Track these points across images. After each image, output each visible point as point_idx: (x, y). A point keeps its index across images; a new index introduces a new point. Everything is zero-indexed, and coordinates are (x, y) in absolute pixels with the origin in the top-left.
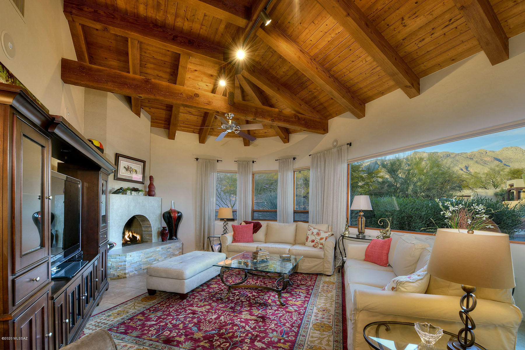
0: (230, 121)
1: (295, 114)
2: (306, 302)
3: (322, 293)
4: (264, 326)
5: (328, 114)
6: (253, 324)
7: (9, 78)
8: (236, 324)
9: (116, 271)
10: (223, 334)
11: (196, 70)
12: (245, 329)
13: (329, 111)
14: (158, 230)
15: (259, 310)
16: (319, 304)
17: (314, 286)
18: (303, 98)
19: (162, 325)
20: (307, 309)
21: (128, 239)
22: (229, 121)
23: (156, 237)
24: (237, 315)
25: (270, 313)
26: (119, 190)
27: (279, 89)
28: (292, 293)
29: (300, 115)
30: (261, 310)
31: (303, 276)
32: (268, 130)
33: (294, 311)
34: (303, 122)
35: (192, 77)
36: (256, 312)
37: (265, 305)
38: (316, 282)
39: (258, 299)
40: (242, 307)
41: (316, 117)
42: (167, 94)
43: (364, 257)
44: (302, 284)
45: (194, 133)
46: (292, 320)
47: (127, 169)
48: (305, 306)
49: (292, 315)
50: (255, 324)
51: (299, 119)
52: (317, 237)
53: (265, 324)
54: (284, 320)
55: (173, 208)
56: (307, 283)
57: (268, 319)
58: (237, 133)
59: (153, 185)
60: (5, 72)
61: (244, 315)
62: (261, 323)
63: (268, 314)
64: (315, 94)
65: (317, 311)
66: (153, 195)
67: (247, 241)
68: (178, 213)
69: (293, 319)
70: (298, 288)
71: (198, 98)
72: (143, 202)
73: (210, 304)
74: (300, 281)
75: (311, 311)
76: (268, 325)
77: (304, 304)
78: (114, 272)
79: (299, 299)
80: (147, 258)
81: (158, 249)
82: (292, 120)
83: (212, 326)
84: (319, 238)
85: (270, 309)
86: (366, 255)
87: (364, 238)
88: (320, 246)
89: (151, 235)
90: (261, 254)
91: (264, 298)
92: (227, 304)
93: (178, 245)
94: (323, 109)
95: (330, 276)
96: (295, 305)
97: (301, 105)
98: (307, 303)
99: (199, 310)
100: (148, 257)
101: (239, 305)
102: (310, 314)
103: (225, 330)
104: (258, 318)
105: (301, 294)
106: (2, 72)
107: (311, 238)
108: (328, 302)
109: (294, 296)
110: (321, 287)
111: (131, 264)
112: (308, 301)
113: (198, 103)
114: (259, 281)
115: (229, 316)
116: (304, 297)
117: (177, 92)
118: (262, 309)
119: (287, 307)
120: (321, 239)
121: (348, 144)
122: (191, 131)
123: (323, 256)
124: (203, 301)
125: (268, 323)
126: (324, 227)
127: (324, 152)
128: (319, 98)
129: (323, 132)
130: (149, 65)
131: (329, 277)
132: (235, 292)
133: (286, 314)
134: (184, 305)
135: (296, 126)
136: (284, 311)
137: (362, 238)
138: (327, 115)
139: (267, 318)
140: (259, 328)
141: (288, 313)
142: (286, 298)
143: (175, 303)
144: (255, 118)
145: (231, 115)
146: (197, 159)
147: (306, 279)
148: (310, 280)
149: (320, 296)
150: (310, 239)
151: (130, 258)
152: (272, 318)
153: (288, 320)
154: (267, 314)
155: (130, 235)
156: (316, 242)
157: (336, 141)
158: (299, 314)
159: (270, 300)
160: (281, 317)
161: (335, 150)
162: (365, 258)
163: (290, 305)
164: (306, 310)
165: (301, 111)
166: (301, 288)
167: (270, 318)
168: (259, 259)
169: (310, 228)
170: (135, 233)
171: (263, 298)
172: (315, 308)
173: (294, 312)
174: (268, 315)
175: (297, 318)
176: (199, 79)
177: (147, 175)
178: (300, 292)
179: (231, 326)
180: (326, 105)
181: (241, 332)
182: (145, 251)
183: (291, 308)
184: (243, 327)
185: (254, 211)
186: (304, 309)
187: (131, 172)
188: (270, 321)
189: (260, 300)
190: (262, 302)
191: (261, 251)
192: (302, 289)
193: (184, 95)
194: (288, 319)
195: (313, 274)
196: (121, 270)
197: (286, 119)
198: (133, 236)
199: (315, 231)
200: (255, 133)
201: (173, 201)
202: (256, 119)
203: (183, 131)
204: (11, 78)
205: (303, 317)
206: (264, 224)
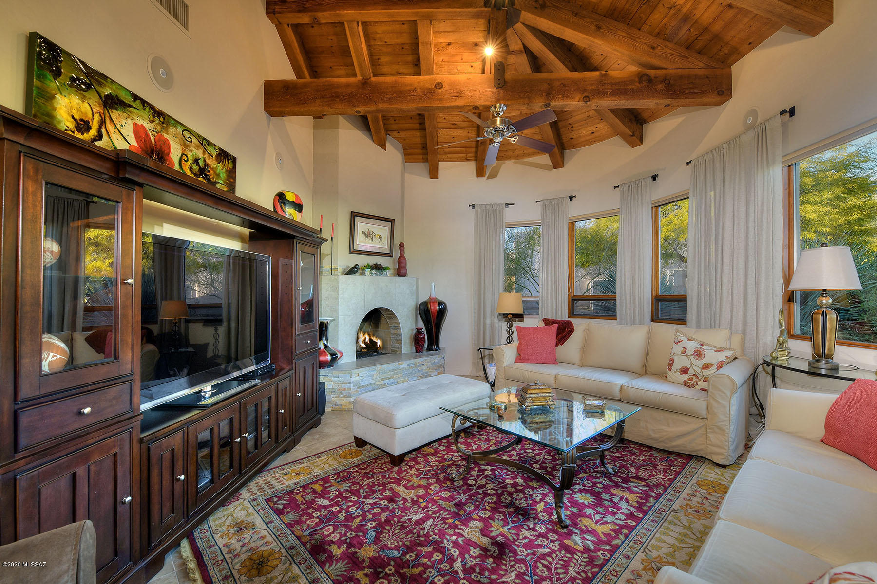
0: (499, 119)
1: (639, 73)
2: (625, 531)
3: (681, 515)
4: (493, 571)
5: (727, 51)
6: (475, 558)
7: (155, 117)
8: (444, 547)
9: (338, 397)
10: (406, 565)
11: (449, 44)
12: (452, 567)
13: (727, 43)
14: (411, 332)
15: (506, 523)
16: (657, 548)
17: (666, 489)
18: (657, 30)
19: (334, 510)
20: (617, 555)
21: (364, 345)
22: (496, 120)
23: (408, 346)
24: (458, 525)
25: (525, 538)
26: (353, 268)
27: (599, 28)
28: (604, 496)
29: (652, 73)
30: (511, 525)
31: (651, 456)
32: (596, 126)
33: (581, 548)
34: (660, 86)
35: (446, 58)
36: (498, 528)
37: (525, 514)
38: (678, 479)
39: (518, 495)
40: (477, 507)
41: (697, 66)
42: (394, 96)
43: (821, 432)
44: (637, 478)
45: (468, 160)
46: (562, 576)
47: (367, 235)
48: (615, 542)
49: (570, 559)
50: (477, 560)
51: (650, 80)
52: (695, 362)
53: (498, 565)
54: (545, 569)
55: (433, 296)
56: (653, 475)
57: (511, 555)
58: (516, 140)
59: (404, 257)
60: (147, 109)
61: (471, 528)
62: (491, 560)
63: (518, 539)
64: (685, 10)
65: (642, 567)
66: (404, 275)
67: (542, 361)
68: (440, 303)
69: (566, 573)
70: (623, 487)
71: (442, 89)
72: (387, 286)
73: (427, 487)
74: (638, 469)
75: (624, 560)
76: (502, 573)
77: (617, 537)
78: (335, 399)
79: (609, 518)
80: (383, 379)
81: (401, 366)
82: (633, 87)
83: (401, 537)
84: (700, 363)
85: (530, 529)
86: (828, 426)
87: (833, 373)
88: (702, 384)
89: (400, 341)
90: (534, 394)
91: (534, 496)
92: (455, 493)
93: (436, 361)
94: (711, 41)
95: (724, 466)
96: (593, 532)
97: (653, 48)
98: (626, 536)
99: (404, 496)
100: (386, 379)
101: (476, 501)
102: (618, 569)
103: (416, 555)
104: (492, 544)
105: (623, 504)
106: (143, 110)
107: (680, 362)
108: (684, 546)
109: (603, 506)
110: (684, 495)
111: (358, 388)
112: (631, 529)
113: (441, 100)
114: (545, 452)
115: (442, 524)
116: (626, 515)
117: (408, 88)
118: (513, 522)
119: (570, 534)
120: (707, 366)
121: (783, 113)
122: (463, 157)
123: (704, 413)
124: (422, 476)
125: (506, 565)
126: (718, 337)
127: (721, 148)
128: (695, 18)
129: (718, 99)
130: (384, 59)
131: (723, 470)
132: (486, 467)
133: (558, 553)
134: (389, 478)
135: (643, 99)
136: (557, 543)
137: (829, 373)
138: (726, 54)
139: (510, 552)
140: (479, 573)
141: (563, 552)
142: (581, 507)
143: (380, 470)
144: (548, 102)
145: (500, 107)
146: (473, 206)
147: (655, 466)
148: (665, 471)
149: (671, 522)
150: (677, 366)
151: (357, 379)
152: (522, 553)
153: (554, 573)
154: (516, 541)
155: (365, 339)
156: (694, 375)
157: (753, 113)
158: (591, 562)
159: (542, 504)
160: (543, 557)
161: (749, 137)
162: (825, 436)
163: (580, 529)
164: (611, 556)
165: (655, 62)
166: (629, 489)
167: (515, 553)
168: (529, 404)
169: (679, 338)
170: (373, 336)
171: (531, 496)
172: (641, 555)
173: (579, 551)
174: (517, 543)
175: (578, 573)
176: (458, 58)
177: (397, 242)
178: (621, 498)
179: (430, 549)
180: (717, 27)
181: (440, 570)
182: (380, 367)
183: (577, 539)
184: (452, 560)
185: (574, 298)
186: (609, 551)
187: (374, 239)
188: (512, 563)
189: (521, 499)
190: (524, 504)
191: (535, 387)
192: (632, 492)
193: (418, 91)
194: (556, 568)
195: (679, 455)
196: (344, 396)
197: (621, 89)
198: (370, 340)
199: (692, 346)
200: (572, 138)
201: (433, 284)
202: (550, 104)
203: (451, 160)
204: (159, 116)
205: (595, 575)
206: (579, 324)
